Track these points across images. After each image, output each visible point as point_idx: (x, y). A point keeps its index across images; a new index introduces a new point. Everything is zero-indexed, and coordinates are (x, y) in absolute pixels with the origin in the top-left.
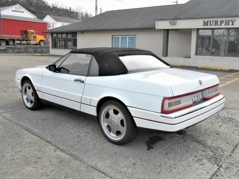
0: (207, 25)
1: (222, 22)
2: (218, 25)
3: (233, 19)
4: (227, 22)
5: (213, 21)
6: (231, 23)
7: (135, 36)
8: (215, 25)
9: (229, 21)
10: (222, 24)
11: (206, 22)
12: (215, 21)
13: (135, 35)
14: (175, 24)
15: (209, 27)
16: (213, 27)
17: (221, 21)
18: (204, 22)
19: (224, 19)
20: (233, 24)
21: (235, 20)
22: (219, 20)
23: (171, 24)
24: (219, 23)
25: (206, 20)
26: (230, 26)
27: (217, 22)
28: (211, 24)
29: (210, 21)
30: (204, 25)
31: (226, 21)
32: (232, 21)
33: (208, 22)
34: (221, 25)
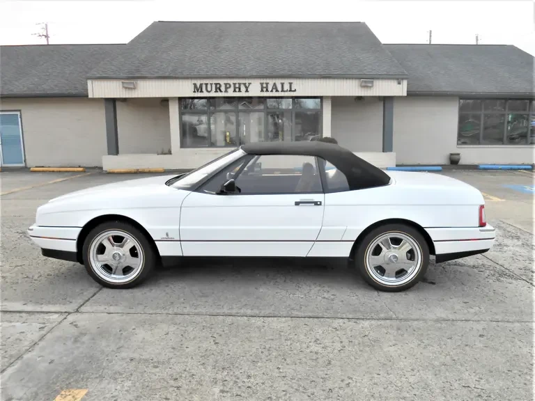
0: (202, 91)
1: (227, 87)
2: (221, 91)
3: (247, 81)
4: (237, 86)
5: (211, 84)
6: (243, 88)
7: (18, 113)
8: (216, 91)
9: (240, 84)
10: (229, 90)
11: (198, 86)
12: (216, 84)
13: (20, 111)
14: (134, 88)
15: (205, 94)
16: (213, 94)
17: (226, 84)
18: (195, 85)
19: (231, 82)
20: (247, 91)
21: (250, 84)
22: (222, 82)
23: (126, 88)
24: (223, 88)
25: (198, 83)
26: (243, 94)
27: (218, 86)
28: (209, 89)
29: (206, 84)
30: (194, 92)
31: (235, 84)
32: (245, 84)
33: (201, 85)
34: (226, 91)
